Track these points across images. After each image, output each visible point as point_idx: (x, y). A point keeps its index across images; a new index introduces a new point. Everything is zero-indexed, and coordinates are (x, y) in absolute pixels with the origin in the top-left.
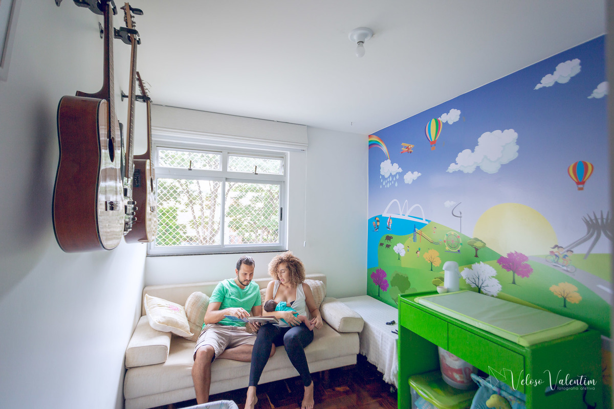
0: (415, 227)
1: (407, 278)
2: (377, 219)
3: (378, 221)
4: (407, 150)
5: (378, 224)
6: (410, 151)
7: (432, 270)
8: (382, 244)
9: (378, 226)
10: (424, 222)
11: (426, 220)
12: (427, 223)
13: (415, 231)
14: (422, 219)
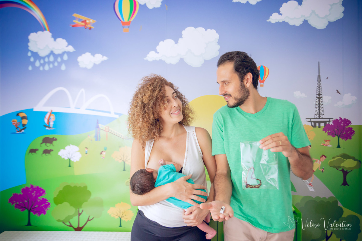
0: (98, 123)
1: (86, 187)
2: (22, 115)
3: (23, 118)
4: (83, 24)
5: (25, 122)
6: (89, 26)
7: (124, 170)
8: (33, 151)
9: (24, 125)
10: (112, 115)
11: (116, 114)
12: (117, 116)
13: (98, 127)
14: (110, 112)
